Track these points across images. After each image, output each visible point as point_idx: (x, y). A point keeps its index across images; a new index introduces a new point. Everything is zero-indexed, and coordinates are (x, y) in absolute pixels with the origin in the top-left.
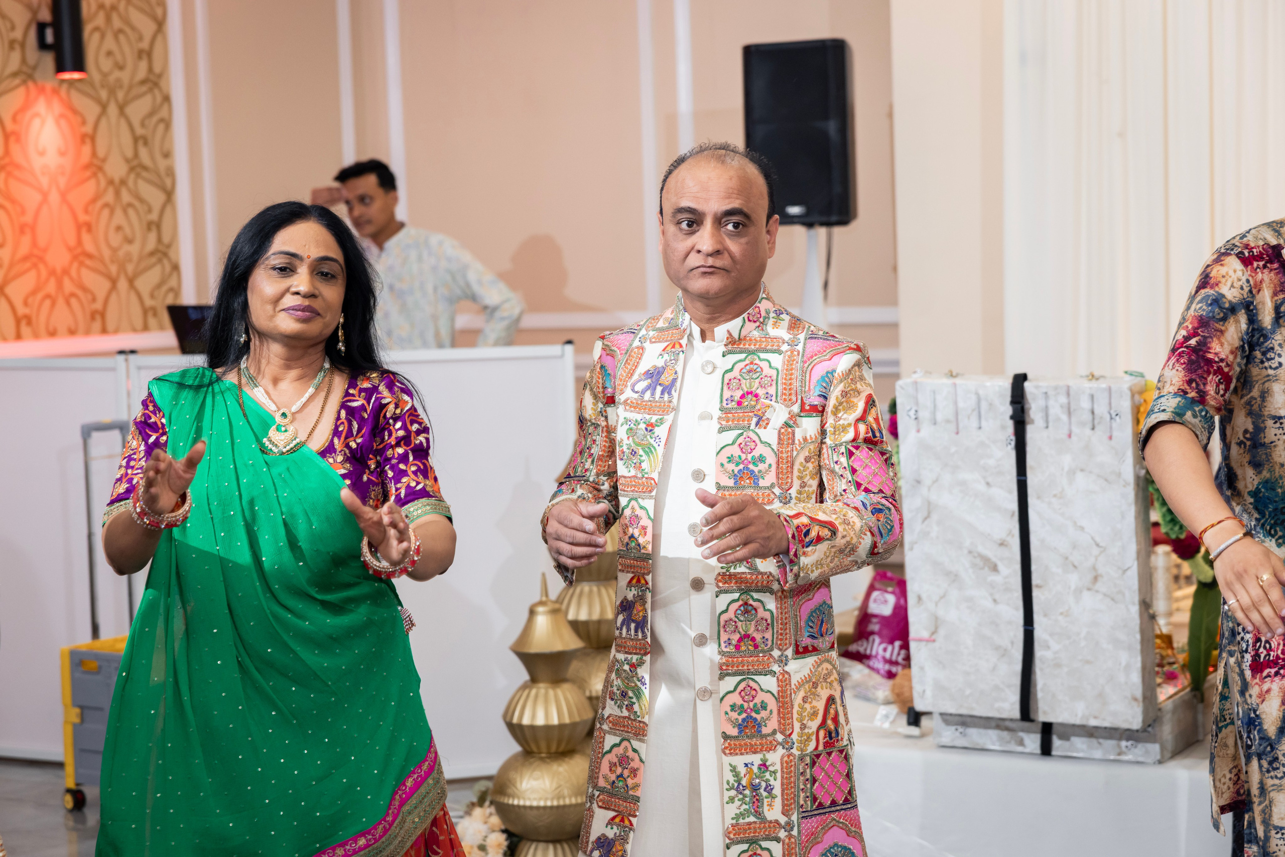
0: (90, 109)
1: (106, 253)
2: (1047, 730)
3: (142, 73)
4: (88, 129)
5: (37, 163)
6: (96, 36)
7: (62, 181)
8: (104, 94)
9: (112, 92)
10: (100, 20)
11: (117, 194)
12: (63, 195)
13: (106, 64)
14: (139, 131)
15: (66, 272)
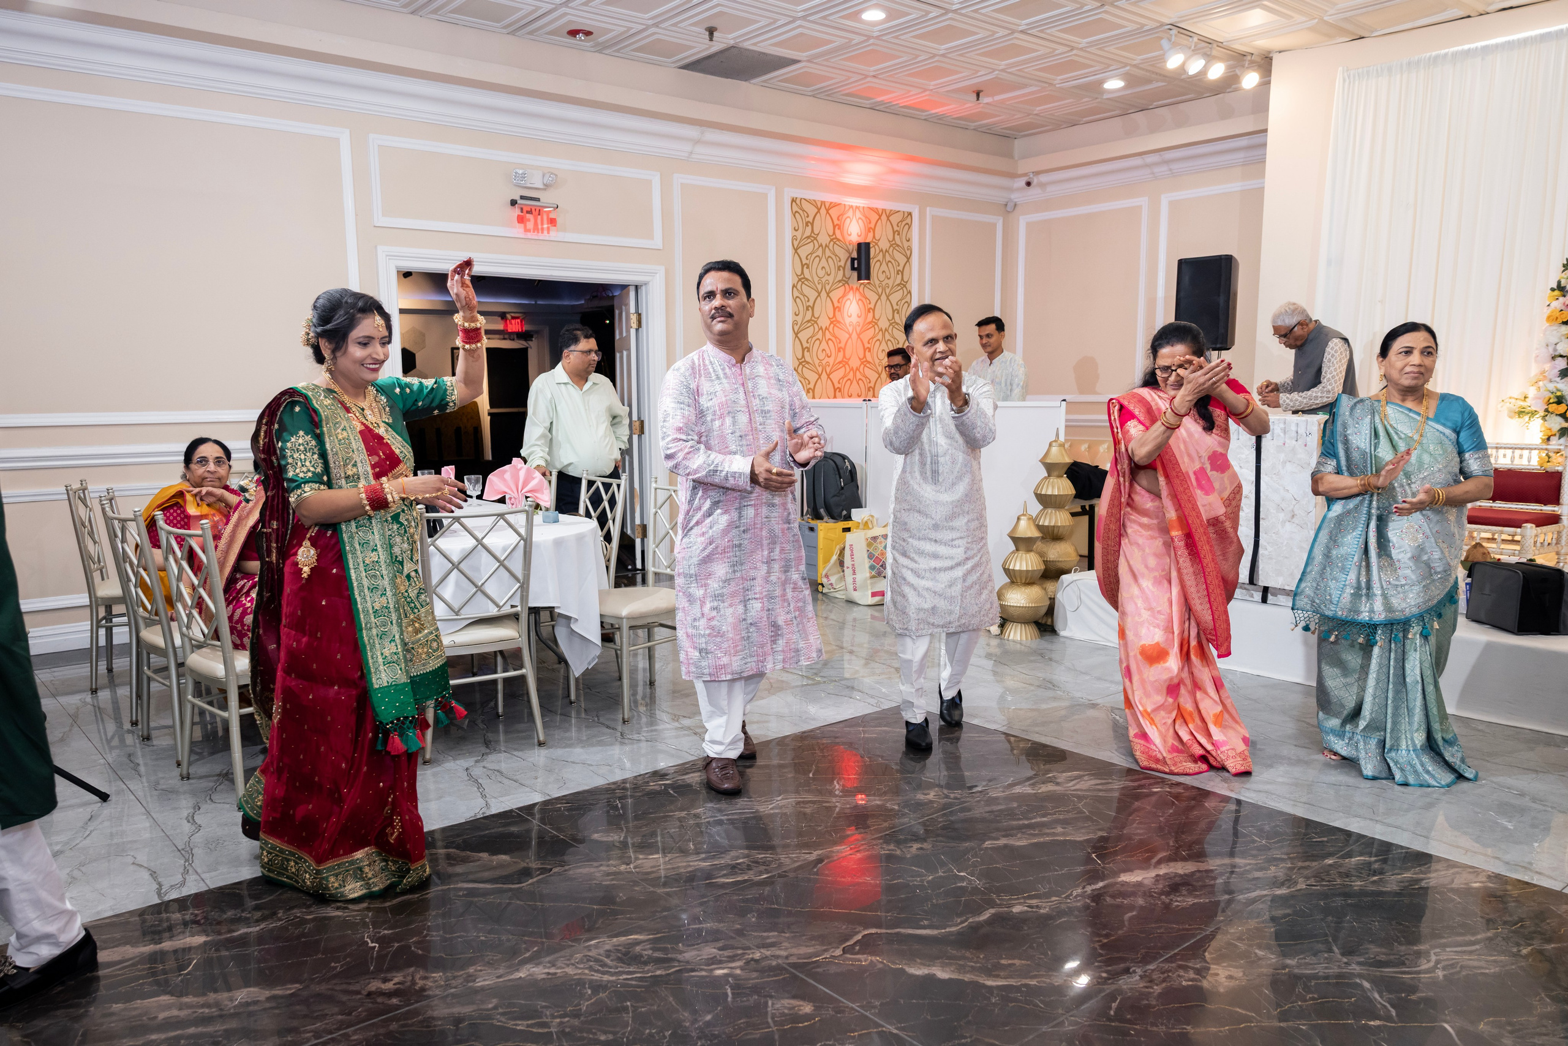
0: (873, 297)
1: (877, 361)
2: (1266, 590)
3: (898, 281)
4: (872, 306)
5: (847, 320)
6: (878, 264)
7: (858, 329)
8: (880, 290)
9: (884, 289)
10: (880, 257)
11: (884, 335)
12: (859, 335)
13: (882, 277)
14: (895, 307)
15: (857, 369)
